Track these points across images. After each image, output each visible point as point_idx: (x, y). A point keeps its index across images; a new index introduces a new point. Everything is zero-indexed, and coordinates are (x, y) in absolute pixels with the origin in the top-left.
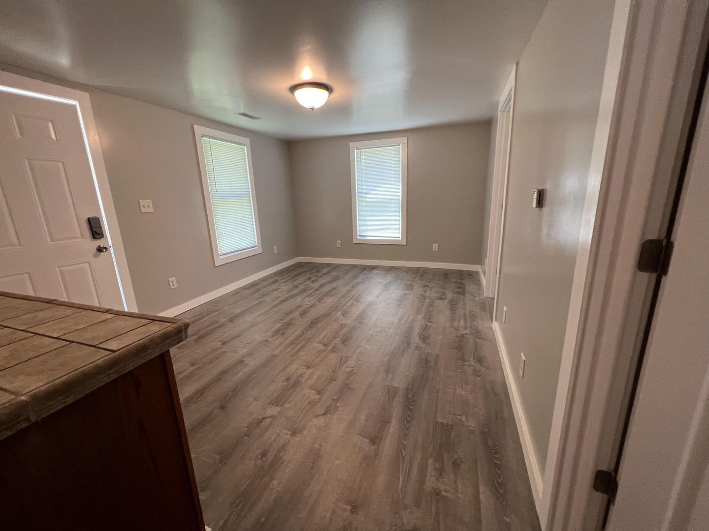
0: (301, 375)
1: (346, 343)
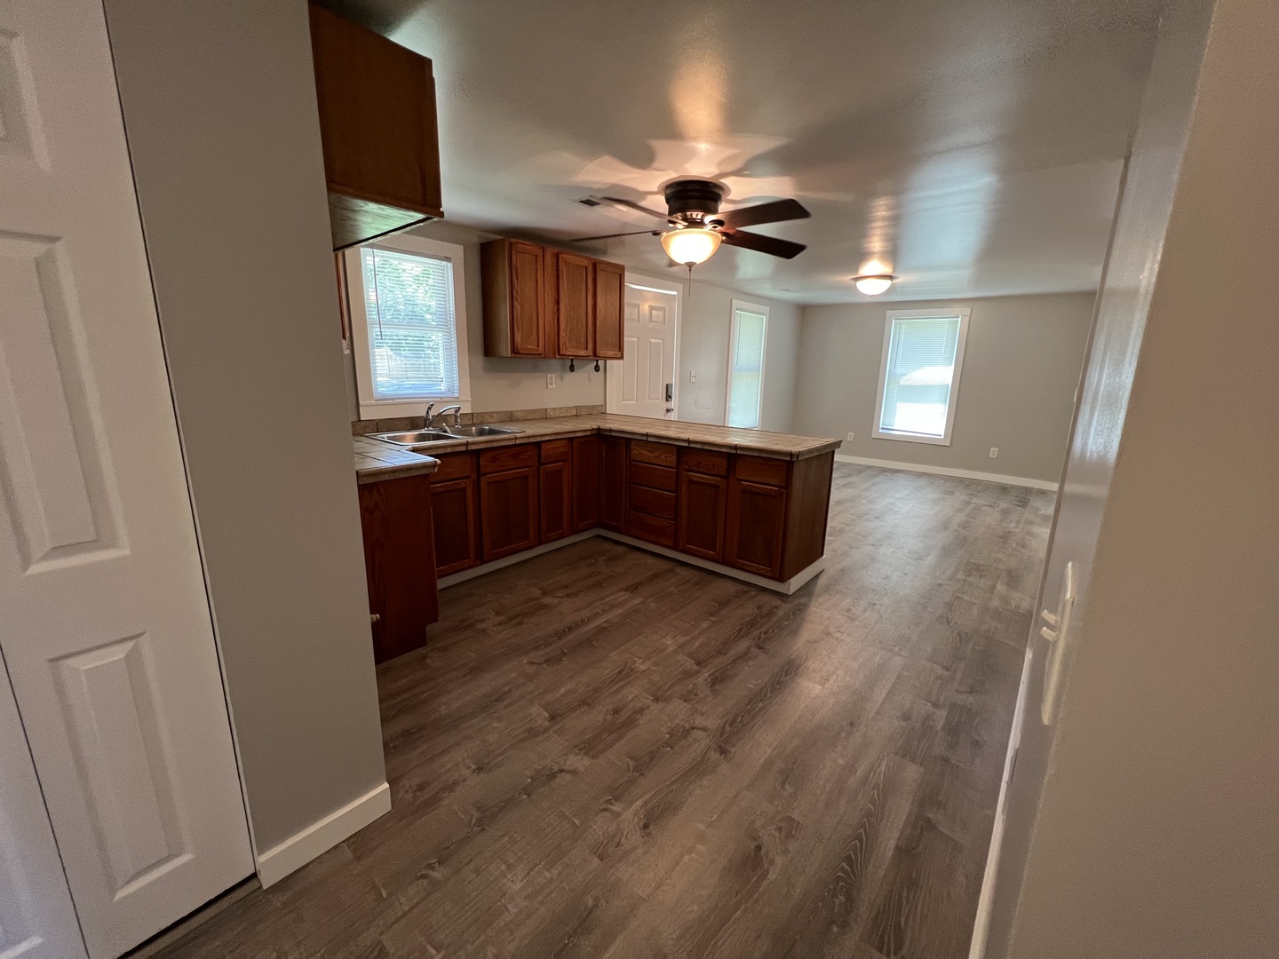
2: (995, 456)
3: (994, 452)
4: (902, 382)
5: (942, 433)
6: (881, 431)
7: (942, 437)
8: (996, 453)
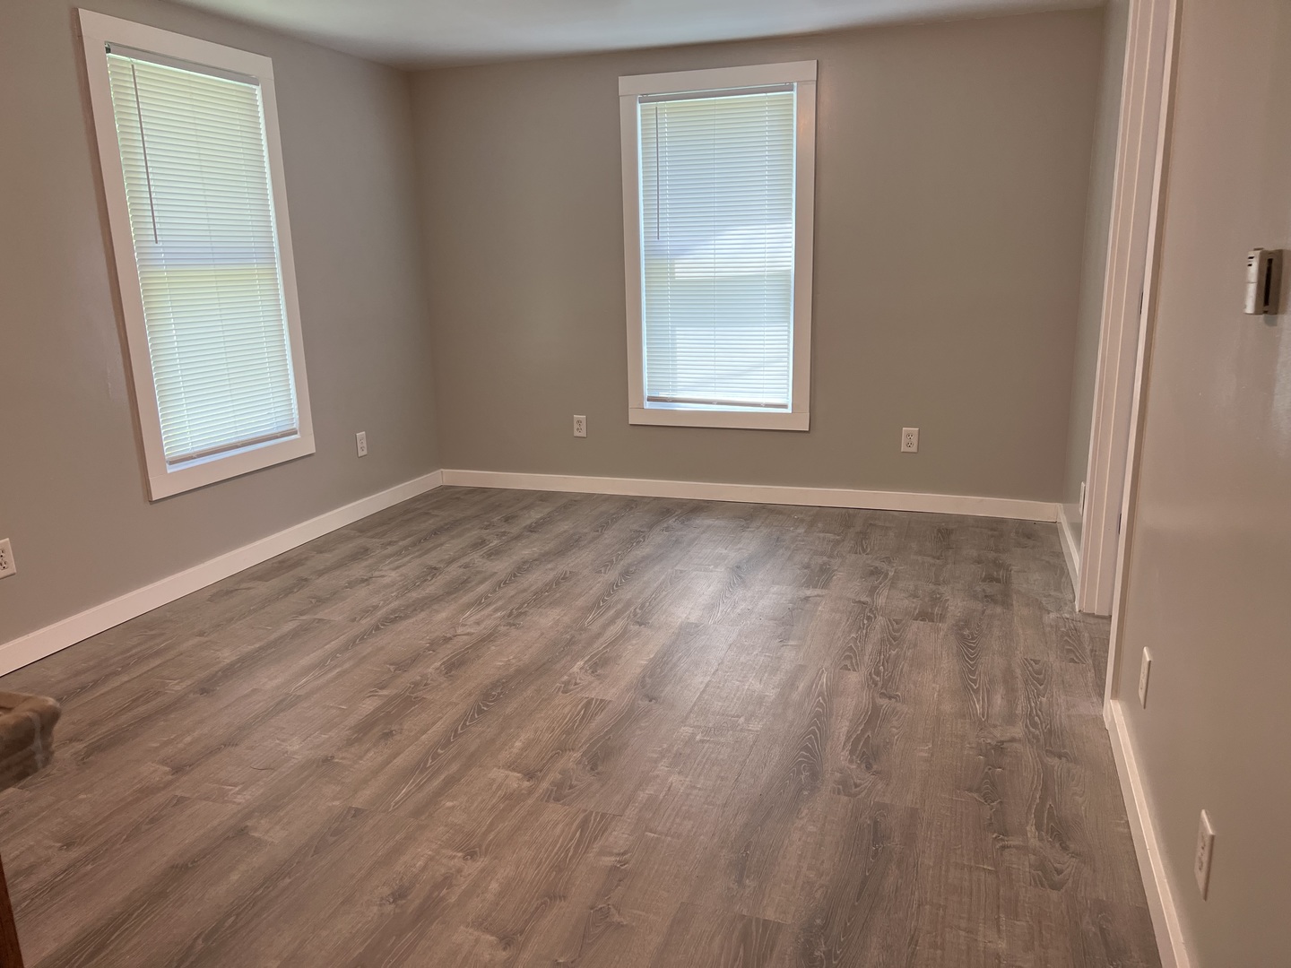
0: (447, 881)
1: (600, 768)
2: (914, 449)
3: (909, 437)
4: (680, 274)
5: (787, 398)
6: (647, 405)
7: (789, 411)
8: (915, 440)
